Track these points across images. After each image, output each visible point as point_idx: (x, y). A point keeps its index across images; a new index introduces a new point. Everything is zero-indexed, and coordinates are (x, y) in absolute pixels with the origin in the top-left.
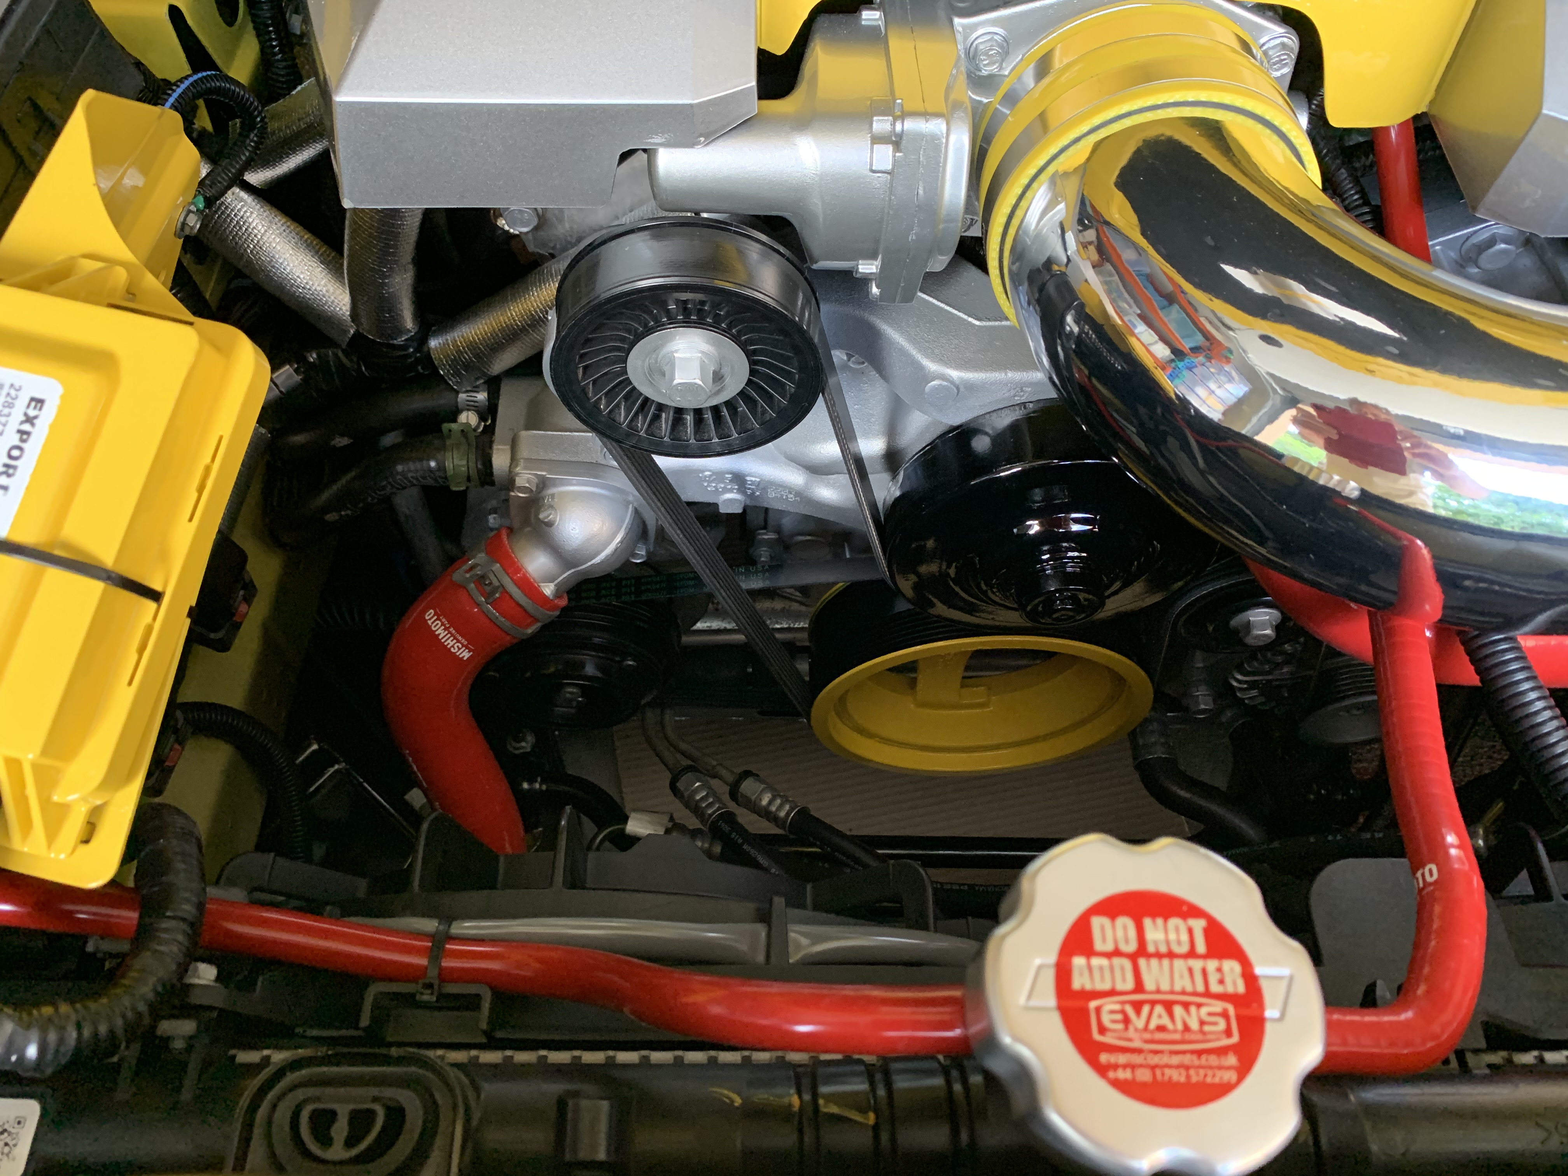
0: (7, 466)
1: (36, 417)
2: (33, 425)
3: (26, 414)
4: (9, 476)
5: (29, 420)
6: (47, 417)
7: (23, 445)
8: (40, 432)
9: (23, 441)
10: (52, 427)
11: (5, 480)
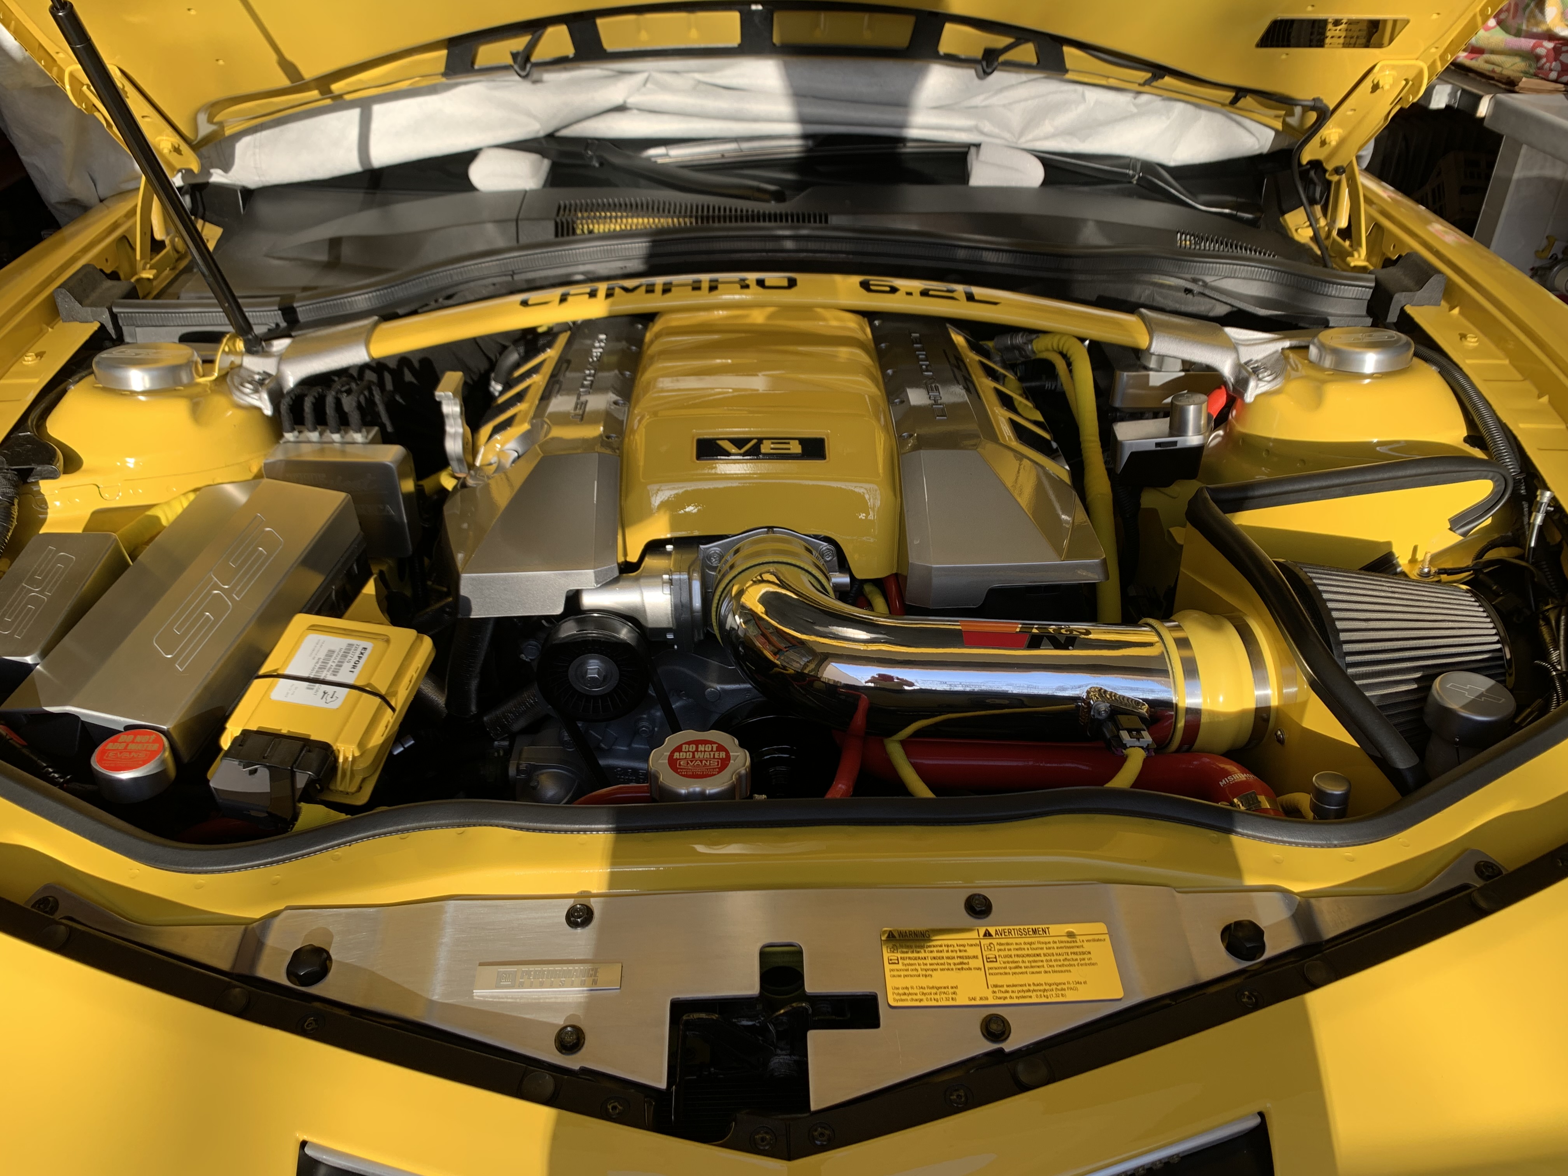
0: (354, 666)
1: (364, 653)
4: (355, 668)
5: (362, 653)
6: (367, 653)
8: (365, 657)
9: (359, 659)
10: (369, 656)
11: (353, 670)
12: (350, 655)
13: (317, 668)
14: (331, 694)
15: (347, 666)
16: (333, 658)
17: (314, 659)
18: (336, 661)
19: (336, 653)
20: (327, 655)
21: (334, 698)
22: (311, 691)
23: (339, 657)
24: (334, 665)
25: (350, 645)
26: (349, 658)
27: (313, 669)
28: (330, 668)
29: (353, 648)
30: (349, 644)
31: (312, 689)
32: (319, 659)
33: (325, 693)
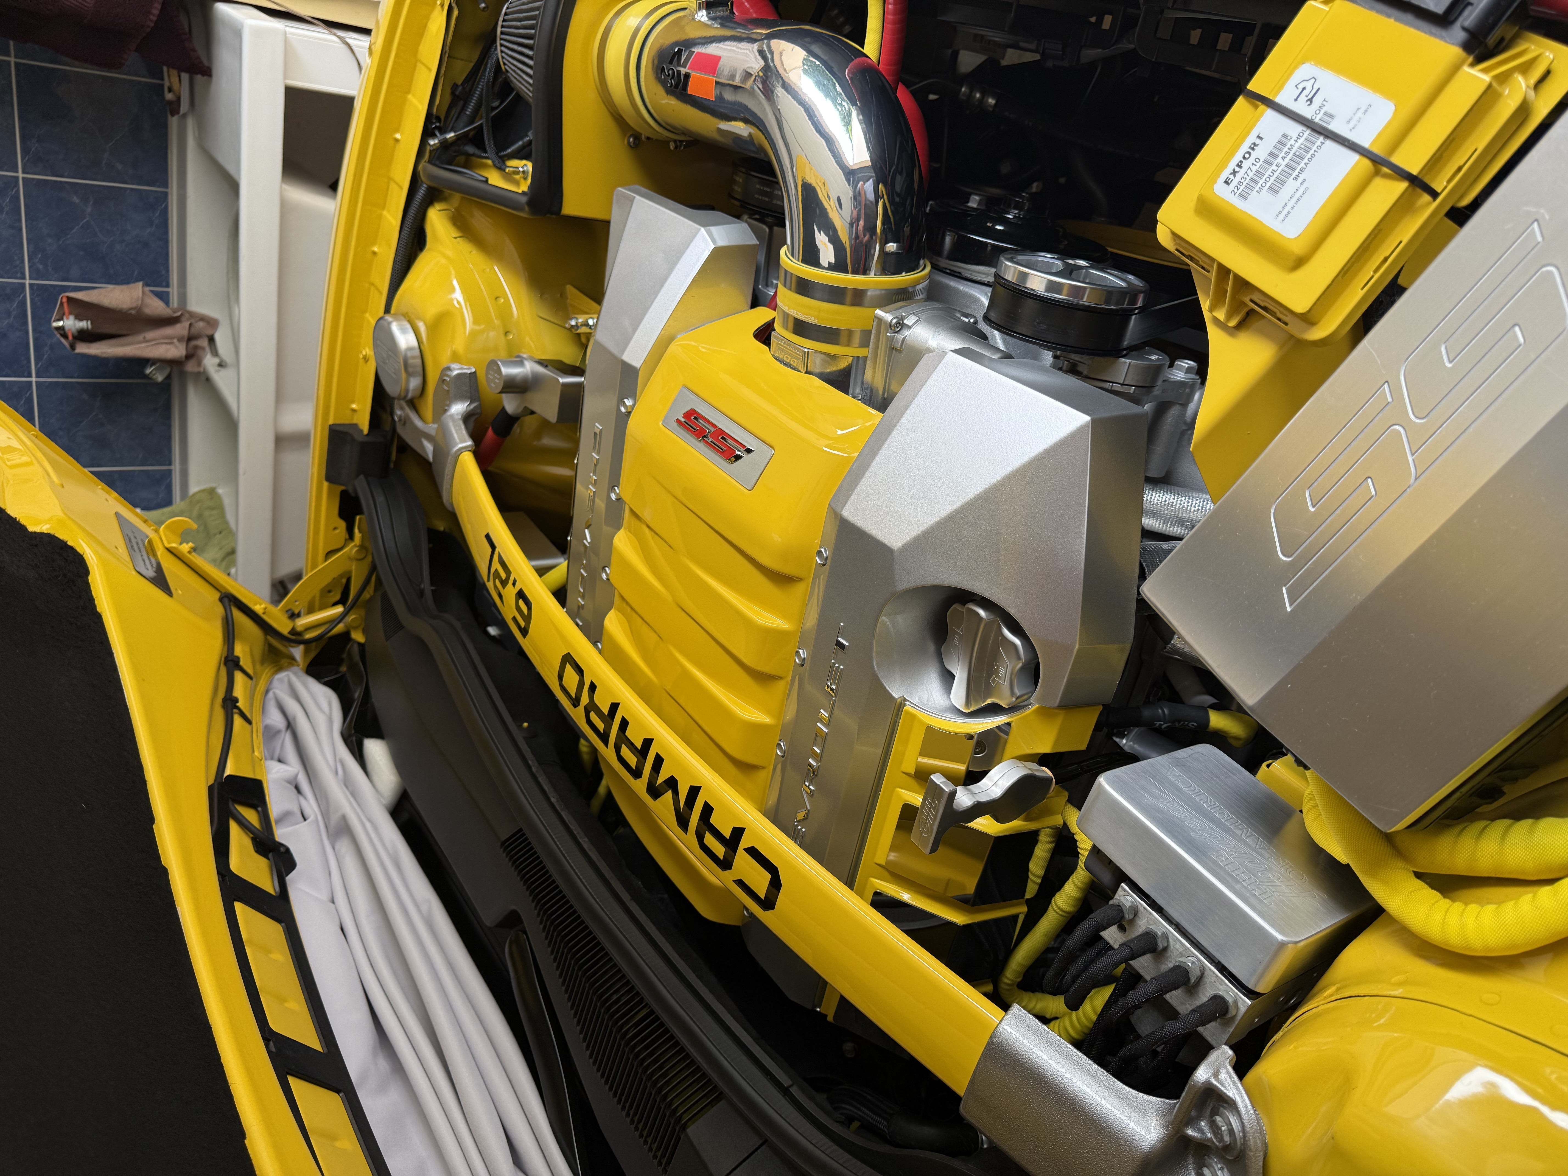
0: (1253, 149)
1: (1231, 174)
2: (1234, 170)
3: (1235, 176)
4: (1254, 144)
6: (1226, 173)
7: (1242, 160)
9: (1241, 162)
10: (1226, 166)
11: (1258, 141)
12: (1251, 174)
13: (1306, 160)
14: (1303, 98)
15: (1261, 152)
16: (1276, 174)
17: (1304, 180)
18: (1274, 167)
19: (1269, 184)
20: (1283, 183)
21: (1300, 87)
22: (1331, 111)
23: (1267, 175)
24: (1279, 160)
25: (1243, 197)
26: (1254, 168)
27: (1310, 160)
28: (1287, 153)
29: (1242, 188)
30: (1245, 198)
31: (1325, 114)
32: (1295, 179)
33: (1311, 100)
